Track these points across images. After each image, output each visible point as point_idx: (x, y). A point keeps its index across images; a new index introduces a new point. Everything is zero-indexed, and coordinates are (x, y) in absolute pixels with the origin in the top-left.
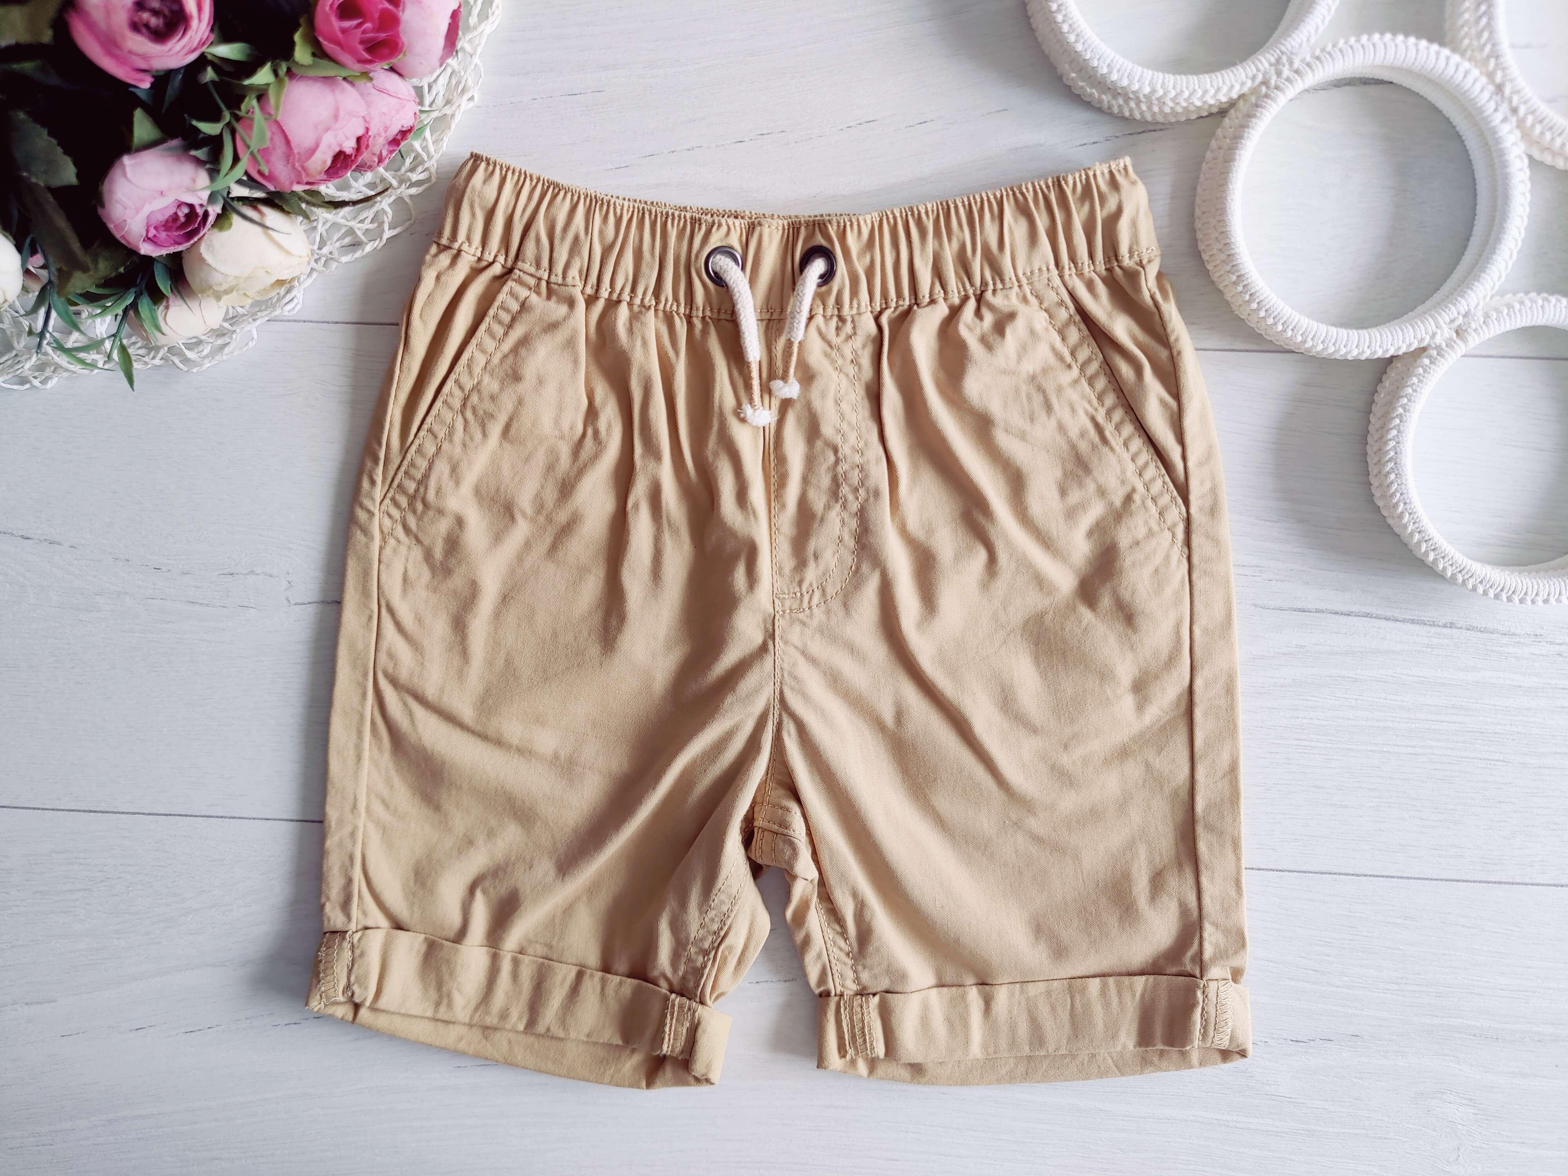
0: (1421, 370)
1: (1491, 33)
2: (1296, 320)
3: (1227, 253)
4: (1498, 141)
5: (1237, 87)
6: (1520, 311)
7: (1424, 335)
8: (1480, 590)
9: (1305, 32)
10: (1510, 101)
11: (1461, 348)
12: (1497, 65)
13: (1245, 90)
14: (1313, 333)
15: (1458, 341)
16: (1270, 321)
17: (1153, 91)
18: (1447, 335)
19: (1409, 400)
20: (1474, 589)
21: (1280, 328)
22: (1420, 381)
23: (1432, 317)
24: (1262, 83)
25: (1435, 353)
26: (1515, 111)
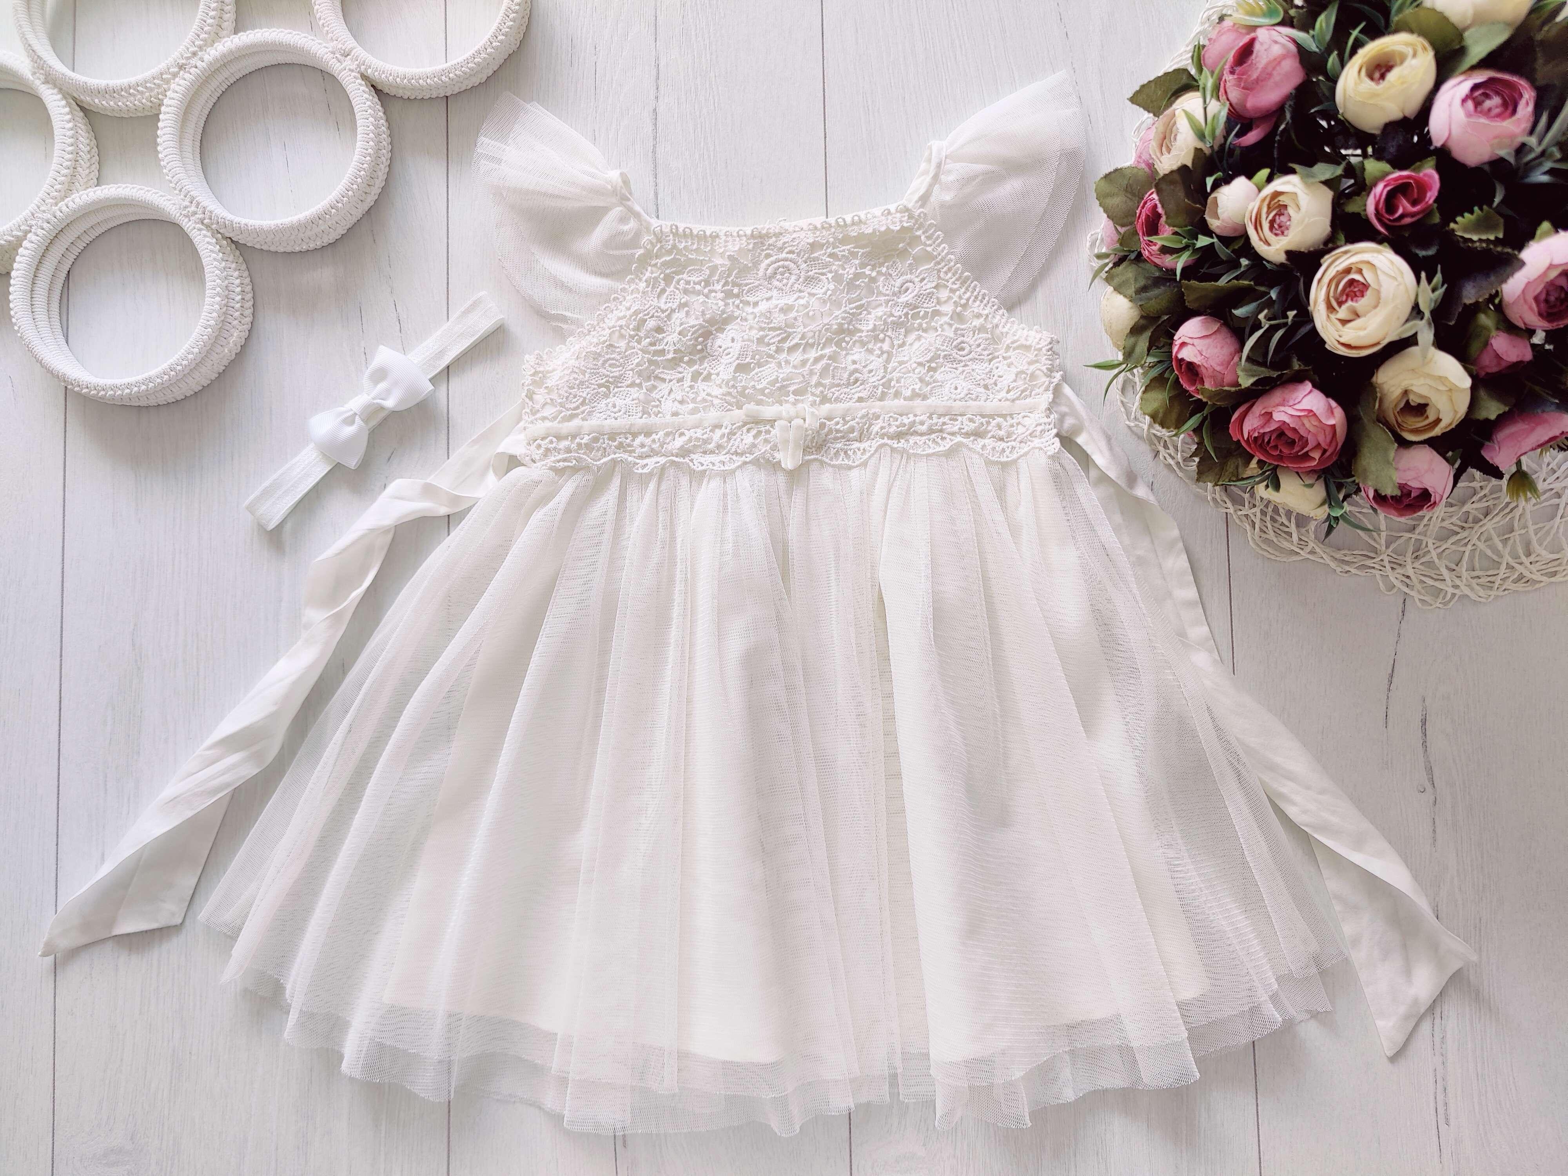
0: (376, 74)
1: (146, 82)
2: (356, 163)
3: (318, 219)
4: (216, 60)
5: (207, 239)
9: (165, 203)
10: (188, 58)
12: (166, 73)
13: (209, 234)
15: (352, 54)
16: (359, 180)
18: (349, 62)
19: (398, 77)
21: (363, 173)
22: (383, 72)
24: (203, 223)
25: (363, 67)
26: (194, 54)
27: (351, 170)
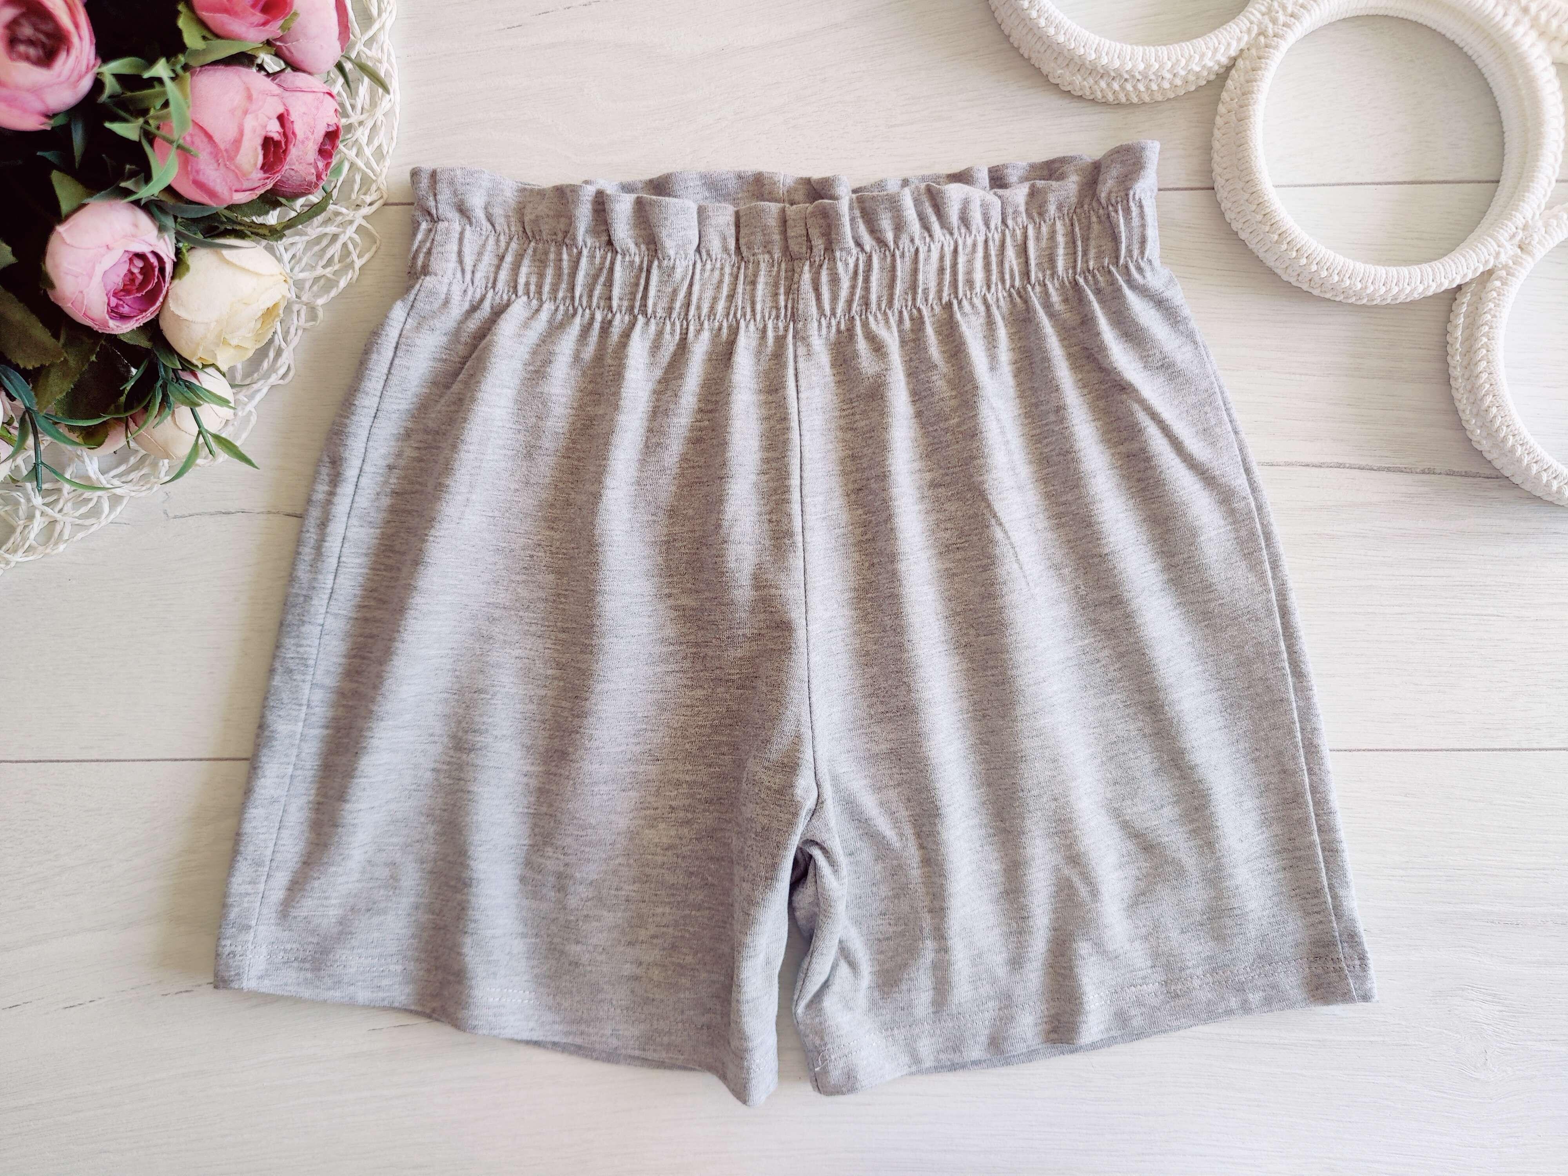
0: (1494, 294)
2: (1351, 267)
3: (1263, 213)
4: (1515, 47)
7: (1488, 257)
11: (1529, 263)
13: (1242, 45)
14: (1372, 277)
15: (1524, 256)
18: (1511, 253)
19: (1490, 327)
22: (1496, 305)
23: (1491, 236)
24: (1258, 36)
25: (1503, 273)
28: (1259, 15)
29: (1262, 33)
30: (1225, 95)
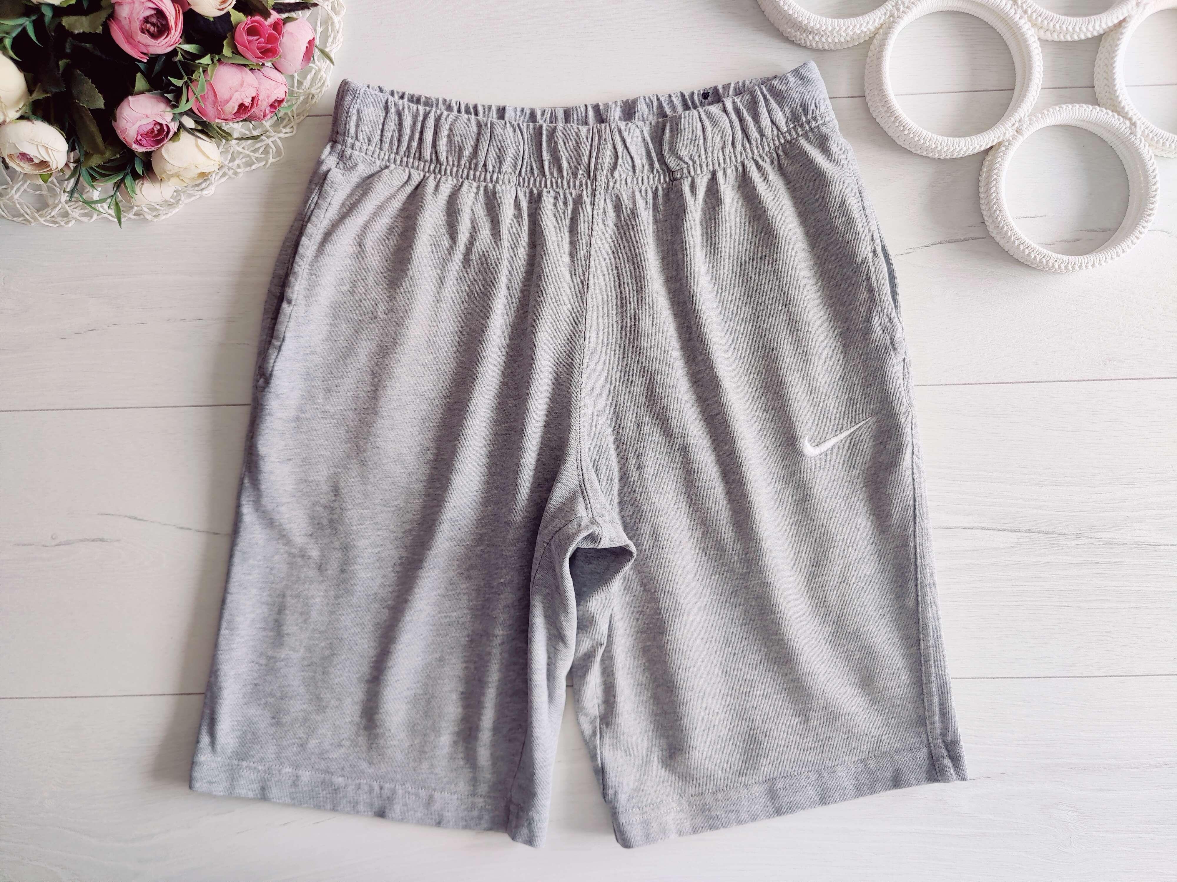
0: (1001, 154)
3: (888, 106)
4: (1020, 29)
5: (877, 20)
6: (1048, 115)
7: (1000, 135)
8: (1056, 266)
10: (1022, 7)
11: (1021, 139)
13: (882, 21)
15: (1018, 136)
16: (916, 139)
17: (834, 29)
18: (1011, 134)
20: (1053, 266)
21: (922, 142)
22: (1003, 159)
24: (890, 16)
25: (1007, 144)
26: (1025, 12)
27: (925, 132)
28: (891, 7)
29: (892, 16)
30: (872, 46)
